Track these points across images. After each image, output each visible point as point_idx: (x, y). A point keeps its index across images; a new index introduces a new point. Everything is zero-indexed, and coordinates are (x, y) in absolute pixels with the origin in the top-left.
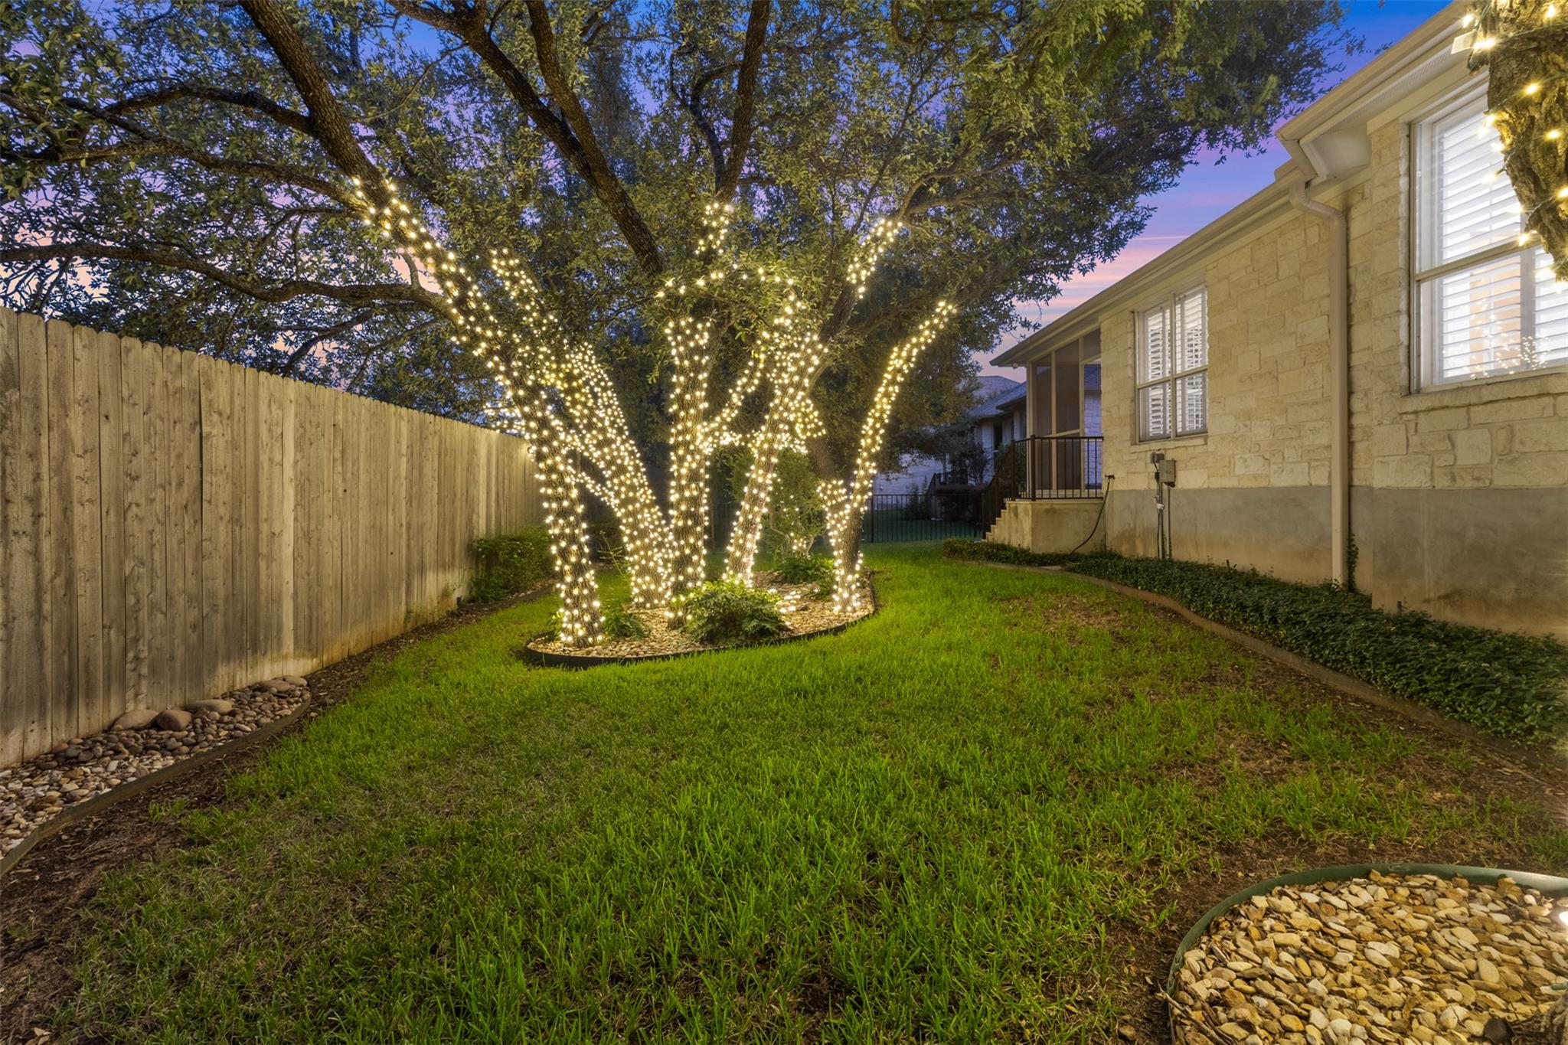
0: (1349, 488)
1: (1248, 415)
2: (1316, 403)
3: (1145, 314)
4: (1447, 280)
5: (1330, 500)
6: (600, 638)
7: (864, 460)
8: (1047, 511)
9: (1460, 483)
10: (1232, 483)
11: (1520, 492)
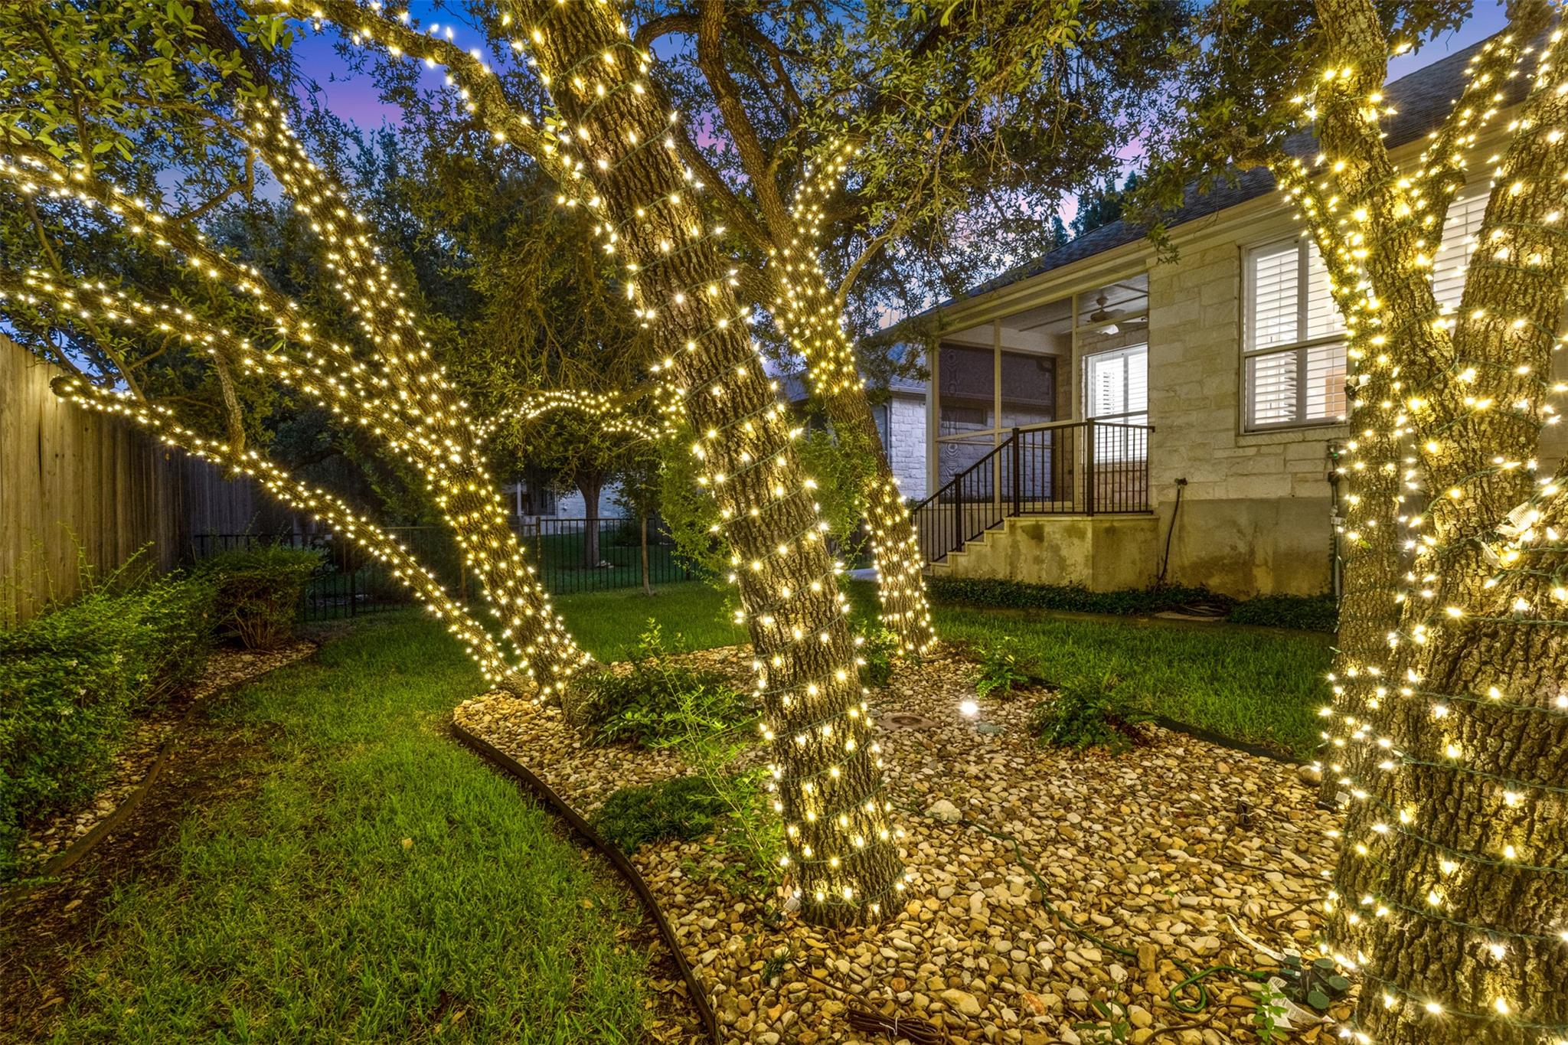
8: (1107, 530)
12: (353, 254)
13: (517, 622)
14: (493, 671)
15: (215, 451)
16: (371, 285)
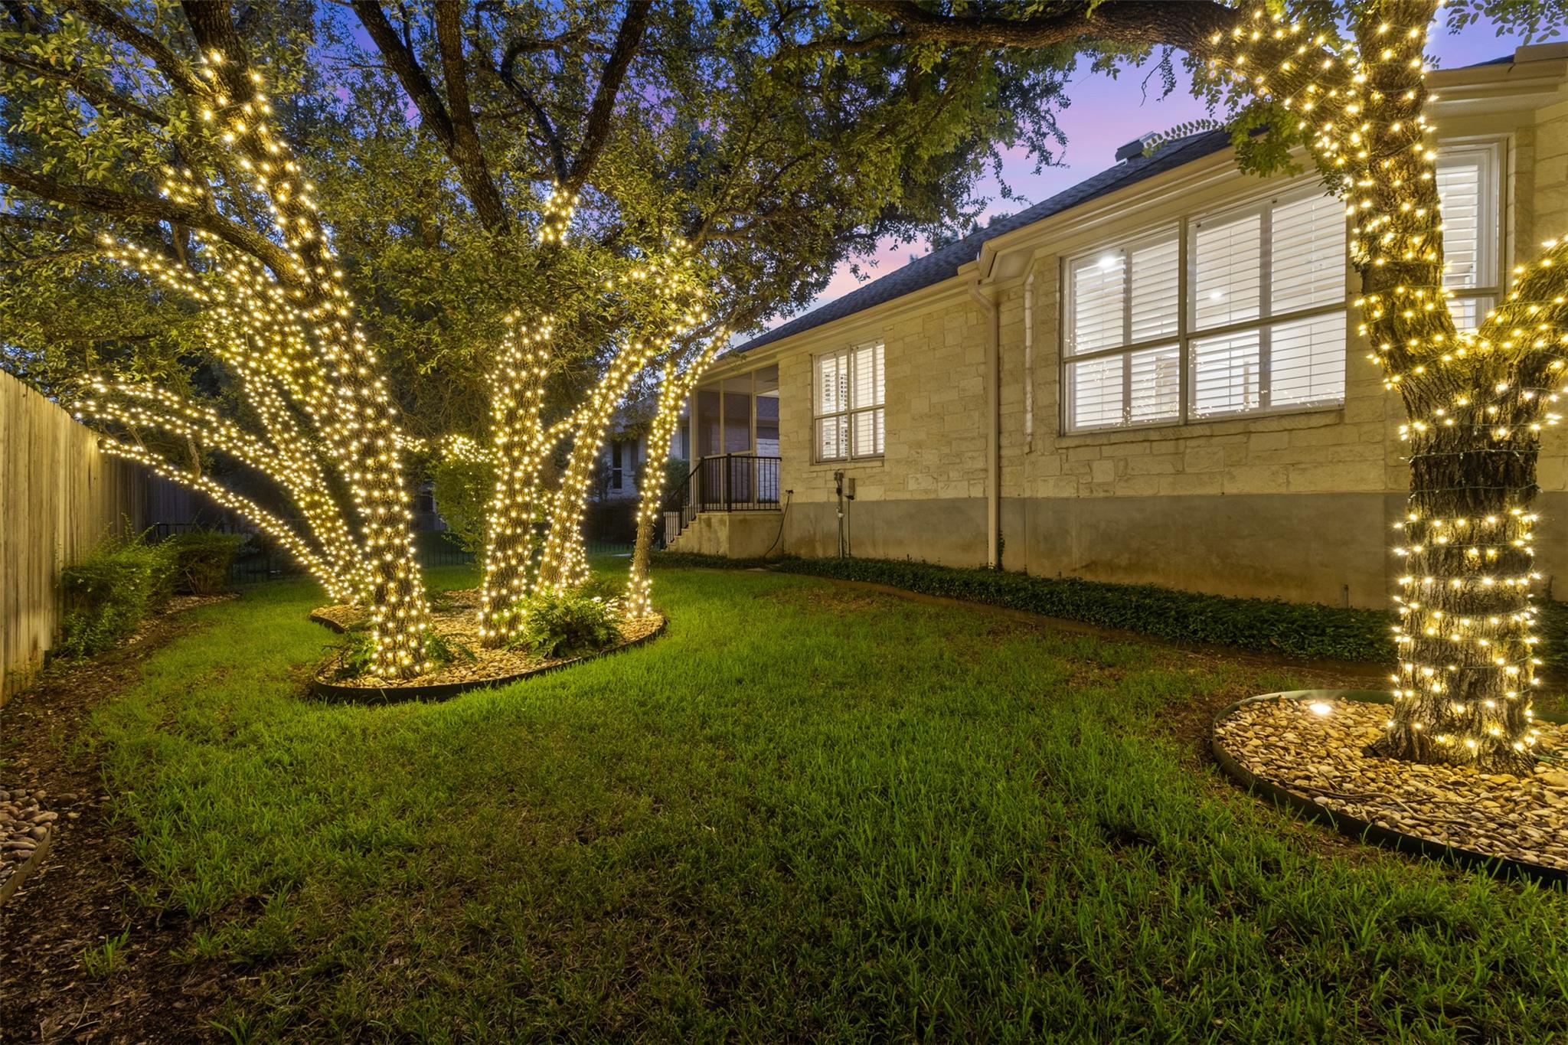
0: (999, 499)
1: (919, 445)
2: (973, 438)
3: (820, 357)
4: (1079, 364)
5: (987, 508)
6: (428, 665)
7: (655, 470)
8: (741, 521)
9: (1095, 494)
10: (907, 496)
11: (1131, 499)
12: (258, 385)
13: (341, 563)
14: (336, 592)
15: (185, 477)
16: (267, 400)
